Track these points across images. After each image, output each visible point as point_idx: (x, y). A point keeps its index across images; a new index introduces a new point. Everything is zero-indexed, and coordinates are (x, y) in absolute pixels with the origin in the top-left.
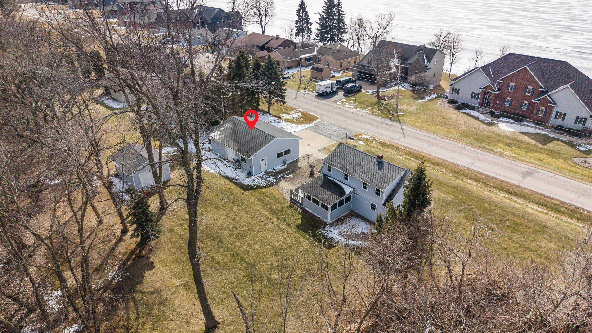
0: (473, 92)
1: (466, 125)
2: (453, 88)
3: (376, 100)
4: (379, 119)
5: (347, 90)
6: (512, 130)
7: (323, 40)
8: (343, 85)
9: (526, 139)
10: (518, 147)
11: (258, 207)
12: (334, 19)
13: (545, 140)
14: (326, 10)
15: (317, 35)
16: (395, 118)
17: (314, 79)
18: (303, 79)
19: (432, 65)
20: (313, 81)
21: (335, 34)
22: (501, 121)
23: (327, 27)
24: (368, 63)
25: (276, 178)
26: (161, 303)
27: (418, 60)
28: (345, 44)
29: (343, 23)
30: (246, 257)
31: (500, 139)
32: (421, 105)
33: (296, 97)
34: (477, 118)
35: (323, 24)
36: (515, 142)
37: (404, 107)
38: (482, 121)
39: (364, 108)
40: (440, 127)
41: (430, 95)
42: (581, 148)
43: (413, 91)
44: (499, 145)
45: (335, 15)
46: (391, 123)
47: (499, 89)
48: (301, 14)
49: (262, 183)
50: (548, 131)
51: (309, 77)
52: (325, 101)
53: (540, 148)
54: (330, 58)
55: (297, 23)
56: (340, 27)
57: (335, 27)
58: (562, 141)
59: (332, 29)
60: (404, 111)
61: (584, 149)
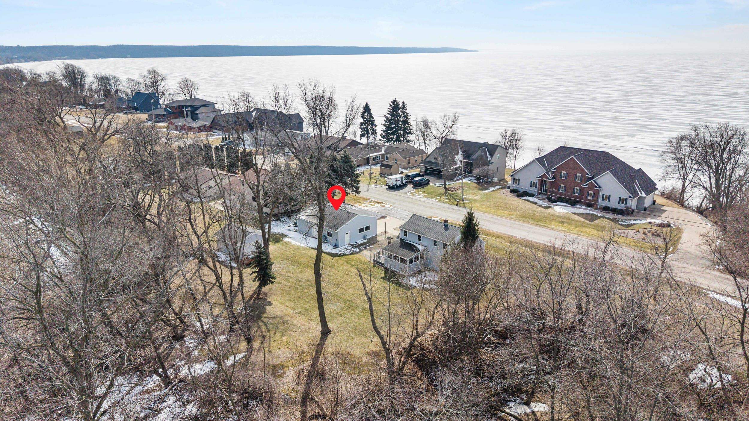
0: (531, 182)
1: (525, 209)
2: (514, 179)
3: (443, 190)
4: (446, 205)
5: (416, 183)
6: (565, 211)
7: (389, 140)
8: (412, 179)
9: (577, 218)
10: (570, 224)
11: (348, 267)
12: (399, 120)
13: (592, 218)
14: (391, 112)
15: (383, 136)
16: (461, 205)
17: (383, 174)
18: (372, 175)
19: (494, 160)
20: (382, 177)
21: (401, 135)
22: (557, 205)
23: (392, 128)
24: (435, 159)
25: (359, 248)
26: (284, 323)
27: (481, 155)
28: (411, 144)
29: (408, 124)
30: (343, 297)
31: (555, 218)
32: (486, 195)
33: (368, 190)
34: (536, 203)
35: (389, 125)
36: (567, 221)
37: (470, 197)
38: (540, 206)
39: (432, 198)
40: (502, 211)
41: (494, 186)
42: (623, 223)
43: (478, 183)
44: (553, 223)
45: (400, 116)
46: (457, 208)
47: (553, 178)
48: (366, 117)
49: (347, 252)
50: (596, 212)
51: (378, 173)
52: (395, 193)
53: (588, 224)
54: (398, 156)
55: (361, 125)
56: (405, 129)
57: (401, 128)
58: (607, 218)
59: (397, 131)
60: (470, 200)
61: (625, 224)
